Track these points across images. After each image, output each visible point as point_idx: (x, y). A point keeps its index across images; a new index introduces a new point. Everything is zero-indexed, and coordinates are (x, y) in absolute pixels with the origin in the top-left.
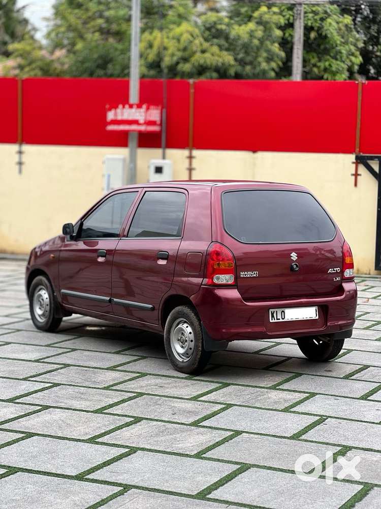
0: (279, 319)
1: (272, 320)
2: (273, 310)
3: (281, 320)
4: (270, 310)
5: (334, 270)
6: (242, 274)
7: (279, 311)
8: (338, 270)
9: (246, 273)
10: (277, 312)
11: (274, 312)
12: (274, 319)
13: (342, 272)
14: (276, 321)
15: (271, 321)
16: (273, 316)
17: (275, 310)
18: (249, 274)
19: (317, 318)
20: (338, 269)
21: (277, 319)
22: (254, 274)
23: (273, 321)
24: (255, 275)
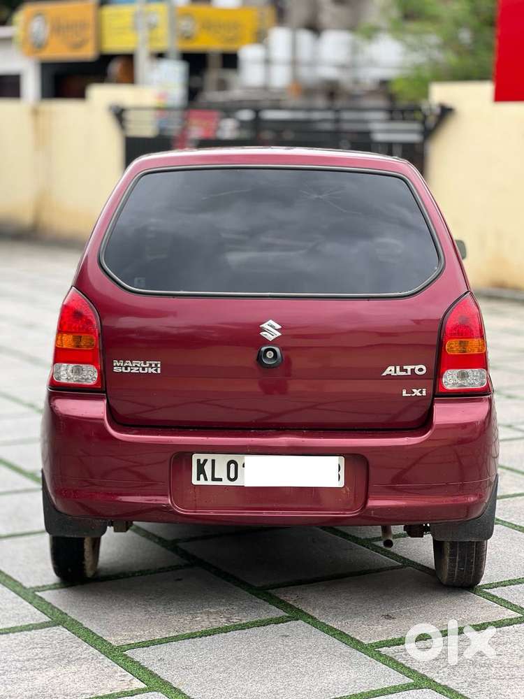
0: (220, 480)
1: (198, 479)
2: (202, 457)
3: (226, 482)
4: (195, 457)
5: (402, 370)
6: (118, 367)
7: (222, 460)
8: (420, 369)
9: (128, 363)
10: (213, 461)
11: (205, 461)
12: (206, 479)
13: (436, 375)
14: (210, 482)
15: (195, 482)
16: (201, 470)
17: (210, 457)
18: (136, 367)
19: (341, 484)
20: (417, 367)
21: (214, 479)
22: (152, 367)
23: (202, 482)
24: (151, 370)
